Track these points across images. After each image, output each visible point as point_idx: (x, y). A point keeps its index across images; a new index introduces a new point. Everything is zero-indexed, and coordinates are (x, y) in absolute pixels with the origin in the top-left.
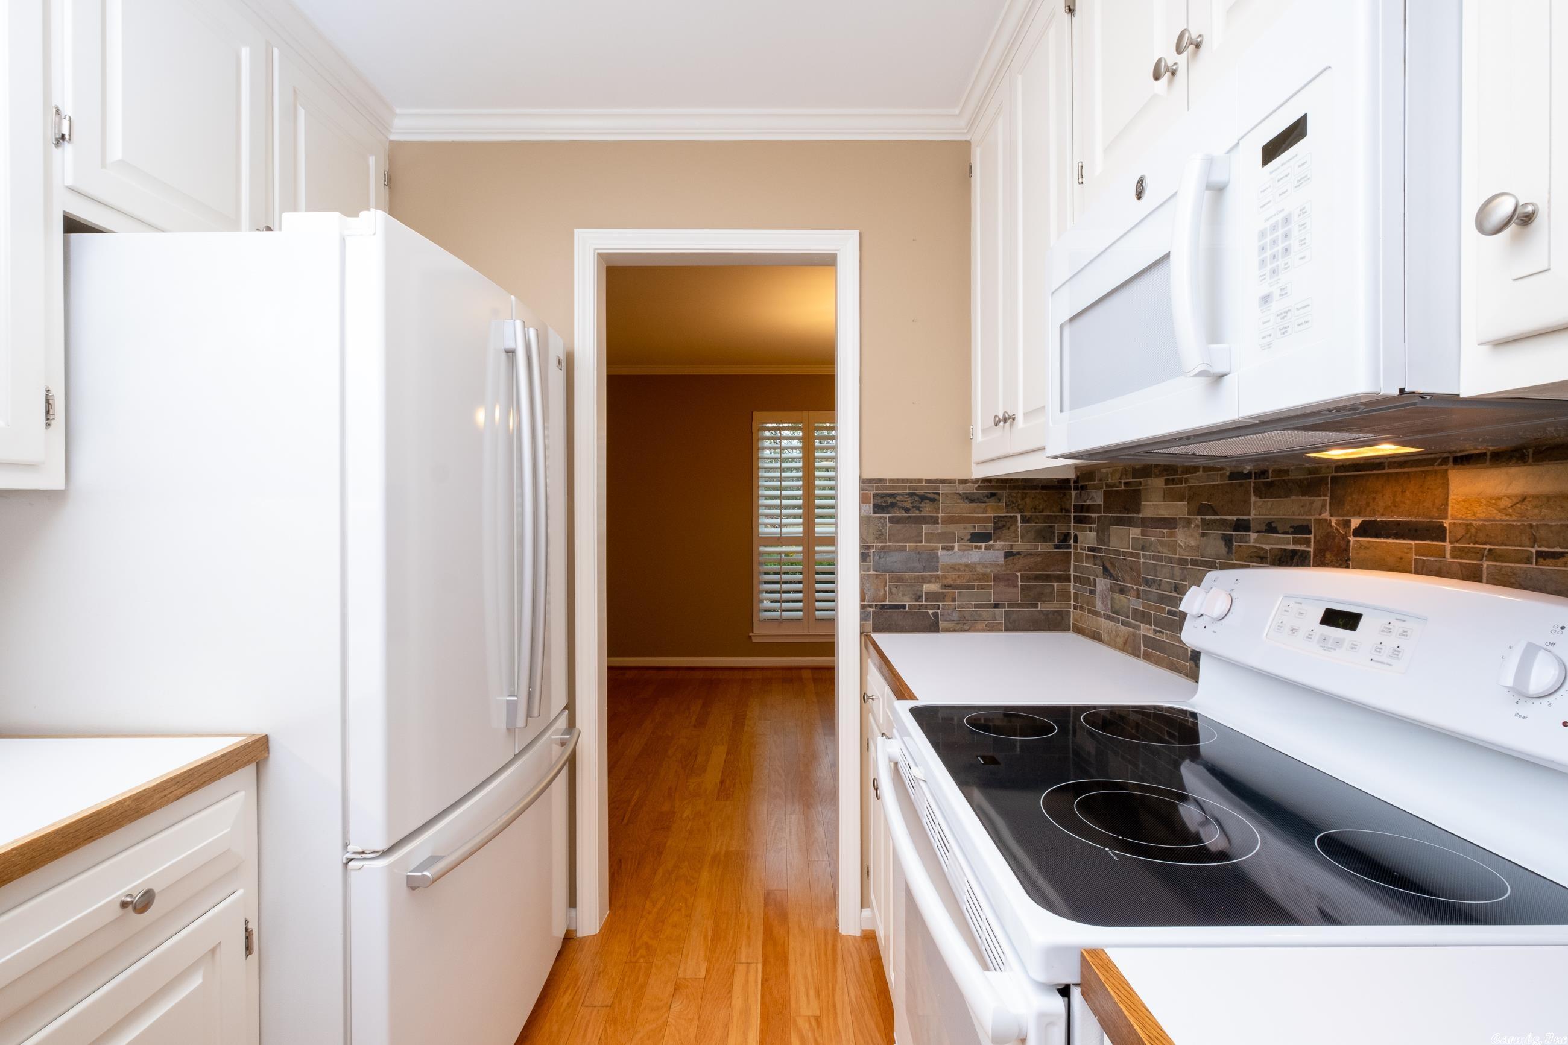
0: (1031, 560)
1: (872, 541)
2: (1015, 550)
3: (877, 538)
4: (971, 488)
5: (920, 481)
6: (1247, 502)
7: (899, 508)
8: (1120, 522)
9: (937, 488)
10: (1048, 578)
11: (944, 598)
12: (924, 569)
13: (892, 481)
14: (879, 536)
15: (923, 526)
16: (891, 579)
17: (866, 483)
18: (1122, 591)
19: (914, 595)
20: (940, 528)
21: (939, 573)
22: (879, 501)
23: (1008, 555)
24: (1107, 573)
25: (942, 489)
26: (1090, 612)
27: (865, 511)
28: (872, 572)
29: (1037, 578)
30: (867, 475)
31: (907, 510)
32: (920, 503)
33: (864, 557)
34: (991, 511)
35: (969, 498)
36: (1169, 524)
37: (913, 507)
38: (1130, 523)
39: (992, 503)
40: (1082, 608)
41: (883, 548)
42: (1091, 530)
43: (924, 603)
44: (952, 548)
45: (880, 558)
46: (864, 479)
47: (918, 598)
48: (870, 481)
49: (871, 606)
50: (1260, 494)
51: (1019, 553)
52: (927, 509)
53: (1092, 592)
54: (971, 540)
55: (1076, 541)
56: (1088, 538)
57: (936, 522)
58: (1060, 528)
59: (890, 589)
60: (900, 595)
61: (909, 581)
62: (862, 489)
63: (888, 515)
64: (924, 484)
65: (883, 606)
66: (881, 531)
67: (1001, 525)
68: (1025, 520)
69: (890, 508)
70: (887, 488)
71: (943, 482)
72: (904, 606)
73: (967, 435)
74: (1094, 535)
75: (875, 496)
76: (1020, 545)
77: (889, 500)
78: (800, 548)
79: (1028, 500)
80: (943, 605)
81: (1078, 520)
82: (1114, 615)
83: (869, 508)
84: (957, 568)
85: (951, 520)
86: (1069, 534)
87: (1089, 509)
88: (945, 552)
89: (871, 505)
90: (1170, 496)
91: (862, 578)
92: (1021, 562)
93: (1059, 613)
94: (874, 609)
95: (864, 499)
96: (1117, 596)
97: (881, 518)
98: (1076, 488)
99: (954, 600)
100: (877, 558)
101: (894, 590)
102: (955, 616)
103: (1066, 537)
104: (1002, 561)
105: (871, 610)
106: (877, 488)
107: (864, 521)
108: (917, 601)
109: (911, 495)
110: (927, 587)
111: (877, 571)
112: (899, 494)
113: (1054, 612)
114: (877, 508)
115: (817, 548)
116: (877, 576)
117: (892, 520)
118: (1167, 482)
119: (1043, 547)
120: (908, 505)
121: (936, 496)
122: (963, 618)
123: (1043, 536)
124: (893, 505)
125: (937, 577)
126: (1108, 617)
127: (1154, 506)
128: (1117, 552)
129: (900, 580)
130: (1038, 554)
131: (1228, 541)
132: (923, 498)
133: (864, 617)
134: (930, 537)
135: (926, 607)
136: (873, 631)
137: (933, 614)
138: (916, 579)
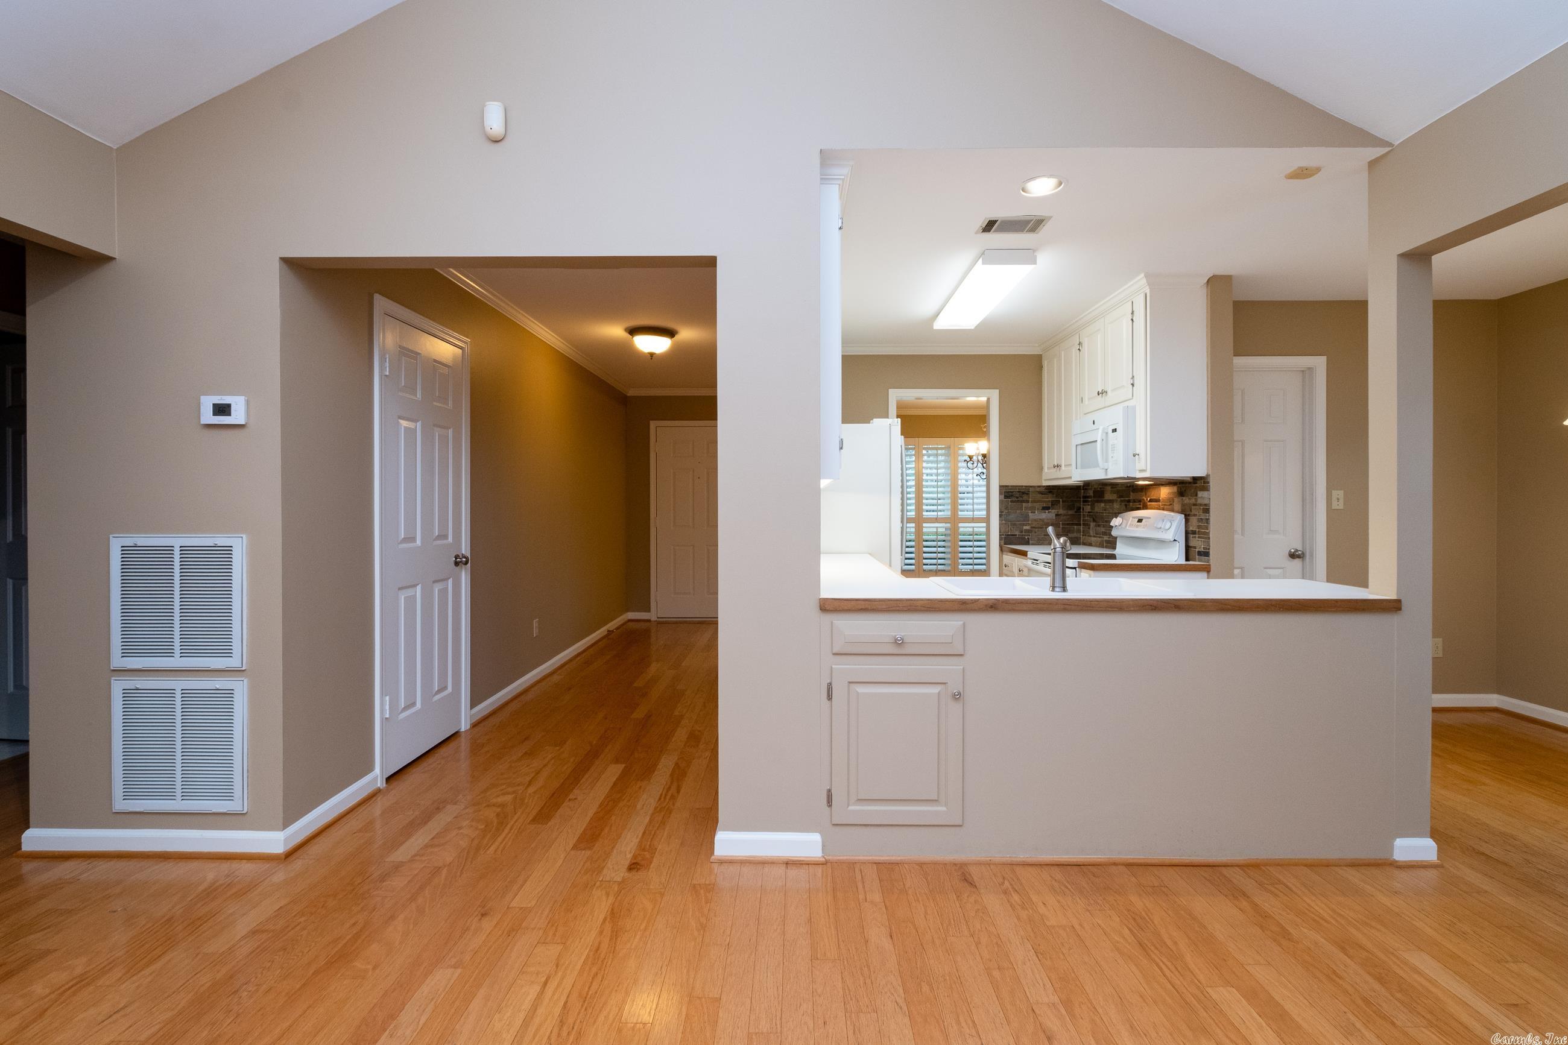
0: (1065, 517)
1: (1004, 510)
2: (1059, 513)
4: (1042, 489)
5: (1023, 486)
6: (1130, 494)
7: (1015, 497)
8: (1098, 501)
9: (1029, 489)
10: (1073, 524)
11: (1030, 532)
12: (1024, 521)
13: (1011, 486)
14: (1006, 508)
15: (1024, 504)
16: (1012, 525)
17: (1001, 487)
18: (1099, 526)
19: (1020, 531)
20: (1030, 504)
21: (1029, 522)
22: (1006, 494)
23: (1057, 515)
24: (1094, 521)
25: (1031, 489)
26: (1088, 536)
27: (1000, 498)
28: (1003, 522)
29: (1068, 524)
30: (1002, 484)
31: (1017, 498)
32: (1023, 495)
33: (1000, 516)
34: (1050, 498)
35: (1041, 493)
36: (1111, 501)
37: (1020, 497)
38: (1101, 501)
39: (1050, 495)
40: (1085, 535)
41: (1008, 512)
42: (1088, 505)
44: (1035, 512)
47: (1022, 532)
48: (1004, 486)
49: (1004, 534)
50: (1133, 492)
51: (1061, 515)
52: (1025, 497)
53: (1089, 528)
54: (1042, 510)
55: (1083, 510)
56: (1088, 508)
57: (1029, 502)
58: (1077, 505)
59: (1011, 529)
60: (1015, 531)
61: (1018, 525)
62: (1000, 490)
63: (1010, 500)
64: (1024, 488)
65: (1007, 535)
66: (1007, 506)
67: (1054, 504)
68: (1063, 502)
70: (1009, 489)
71: (1031, 487)
72: (1017, 534)
73: (1041, 469)
74: (1089, 507)
75: (1005, 492)
76: (1061, 511)
77: (1010, 494)
79: (1065, 494)
80: (1031, 534)
81: (1084, 502)
82: (1097, 534)
84: (1037, 520)
85: (1034, 502)
86: (1080, 507)
87: (1088, 497)
88: (1031, 514)
89: (1003, 496)
90: (1113, 492)
91: (1000, 524)
92: (1062, 518)
93: (1077, 538)
94: (1004, 536)
95: (1000, 493)
96: (1098, 528)
97: (1007, 501)
98: (1083, 489)
99: (1035, 533)
100: (1006, 516)
101: (1013, 529)
102: (1036, 539)
103: (1080, 508)
104: (1054, 518)
106: (1006, 489)
107: (1001, 502)
109: (1019, 492)
110: (1025, 528)
112: (1015, 492)
113: (1075, 538)
114: (1006, 497)
116: (1006, 523)
117: (1011, 502)
118: (1112, 488)
119: (1070, 512)
120: (1018, 496)
121: (1029, 492)
122: (1039, 540)
123: (1070, 508)
124: (1012, 496)
125: (1029, 524)
126: (1094, 537)
128: (1097, 512)
129: (1015, 524)
130: (1068, 515)
131: (1126, 505)
132: (1023, 493)
133: (1000, 539)
134: (1026, 508)
135: (1025, 535)
136: (1003, 545)
137: (1027, 538)
138: (1020, 524)
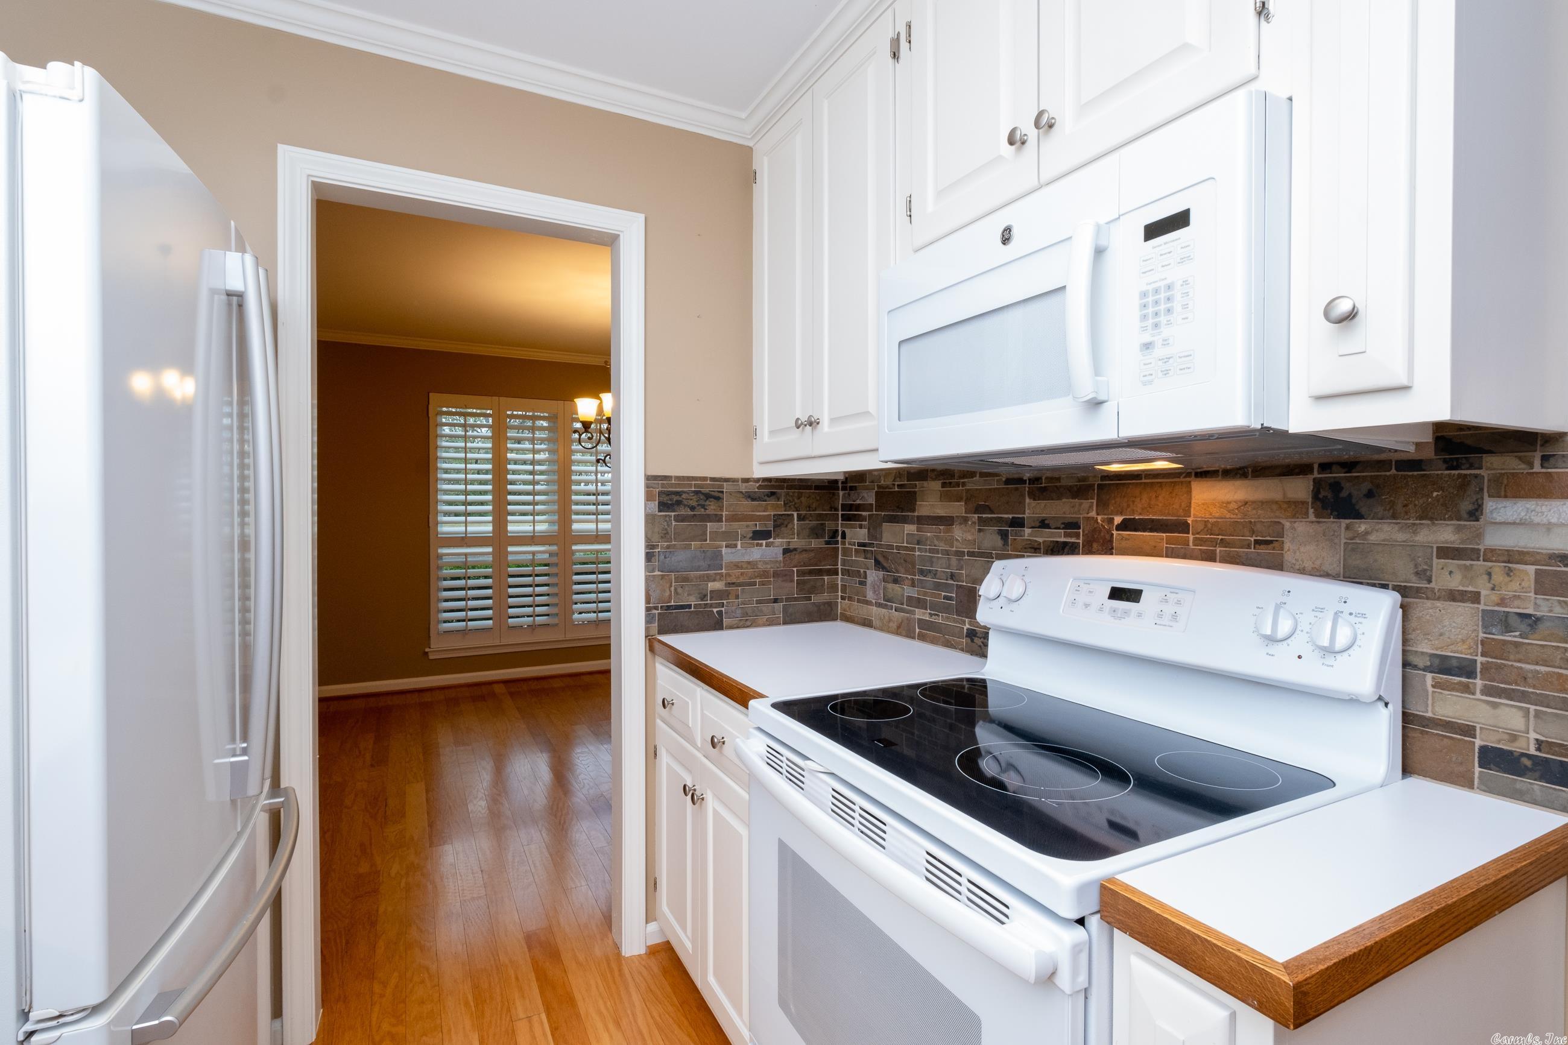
0: (805, 555)
1: (657, 540)
2: (792, 547)
3: (662, 537)
4: (753, 487)
5: (705, 479)
6: (1022, 503)
7: (685, 506)
8: (892, 520)
9: (722, 486)
10: (820, 572)
11: (728, 596)
12: (709, 568)
13: (678, 478)
14: (665, 535)
15: (708, 524)
16: (677, 579)
17: (651, 480)
18: (896, 581)
19: (699, 594)
20: (723, 526)
21: (723, 571)
22: (665, 499)
23: (786, 551)
24: (878, 565)
25: (726, 487)
26: (859, 601)
27: (650, 509)
28: (657, 573)
29: (811, 572)
30: (650, 473)
31: (693, 508)
32: (705, 501)
33: (649, 557)
34: (770, 510)
35: (750, 497)
36: (947, 521)
37: (698, 505)
38: (905, 520)
39: (772, 502)
40: (850, 599)
41: (668, 547)
42: (861, 527)
43: (709, 602)
44: (735, 546)
45: (665, 558)
46: (649, 476)
47: (703, 597)
48: (656, 478)
49: (656, 608)
50: (1033, 496)
51: (795, 549)
52: (712, 508)
53: (863, 583)
54: (753, 538)
55: (844, 536)
56: (858, 534)
57: (720, 520)
58: (829, 525)
59: (676, 589)
60: (686, 595)
61: (695, 580)
62: (647, 486)
63: (673, 514)
64: (708, 482)
65: (669, 608)
66: (666, 529)
67: (781, 523)
68: (800, 518)
69: (676, 506)
70: (672, 485)
71: (727, 480)
72: (689, 606)
73: (750, 434)
74: (865, 531)
75: (660, 493)
76: (796, 542)
77: (675, 498)
78: (490, 549)
79: (803, 499)
80: (727, 602)
81: (845, 518)
82: (887, 601)
83: (654, 506)
84: (740, 565)
85: (733, 518)
86: (837, 531)
87: (858, 507)
88: (729, 550)
89: (657, 503)
90: (945, 497)
91: (647, 579)
92: (797, 557)
93: (829, 604)
94: (659, 611)
95: (649, 497)
96: (890, 586)
97: (666, 516)
98: (844, 489)
99: (737, 597)
100: (662, 557)
101: (680, 590)
102: (739, 612)
103: (835, 533)
104: (780, 557)
105: (656, 612)
106: (663, 486)
107: (650, 519)
108: (702, 600)
109: (696, 493)
110: (712, 586)
111: (662, 572)
112: (684, 492)
113: (824, 604)
114: (663, 506)
115: (510, 549)
116: (663, 577)
117: (678, 519)
118: (944, 485)
119: (815, 543)
120: (694, 503)
121: (720, 495)
122: (746, 614)
123: (816, 533)
124: (679, 503)
125: (721, 575)
126: (879, 605)
127: (930, 504)
128: (891, 547)
129: (686, 579)
130: (812, 550)
131: (1004, 535)
132: (708, 496)
133: (649, 620)
134: (715, 535)
135: (711, 606)
136: (658, 634)
137: (717, 612)
138: (702, 578)
